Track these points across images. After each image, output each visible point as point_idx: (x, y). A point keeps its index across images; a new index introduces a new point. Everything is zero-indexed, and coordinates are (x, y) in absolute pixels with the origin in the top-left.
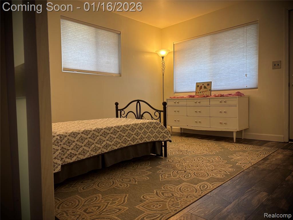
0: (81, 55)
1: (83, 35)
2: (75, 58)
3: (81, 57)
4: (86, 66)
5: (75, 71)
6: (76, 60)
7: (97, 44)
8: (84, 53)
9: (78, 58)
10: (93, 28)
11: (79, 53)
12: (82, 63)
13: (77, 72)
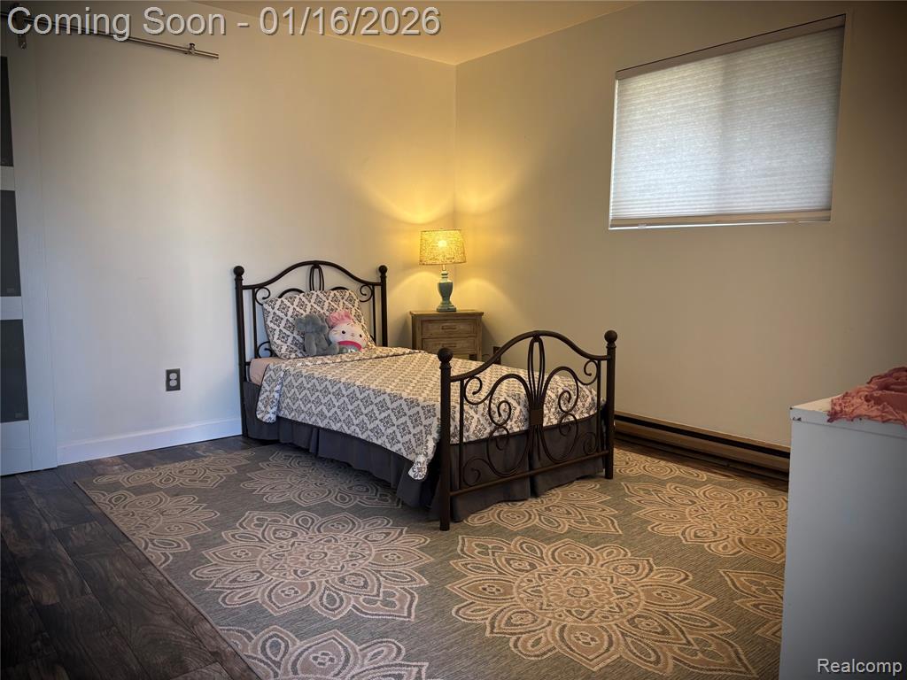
0: (666, 170)
1: (677, 101)
2: (646, 183)
3: (667, 176)
4: (679, 201)
5: (642, 224)
6: (649, 191)
7: (727, 114)
8: (675, 160)
9: (654, 183)
10: (716, 60)
11: (659, 164)
12: (666, 196)
13: (648, 225)
